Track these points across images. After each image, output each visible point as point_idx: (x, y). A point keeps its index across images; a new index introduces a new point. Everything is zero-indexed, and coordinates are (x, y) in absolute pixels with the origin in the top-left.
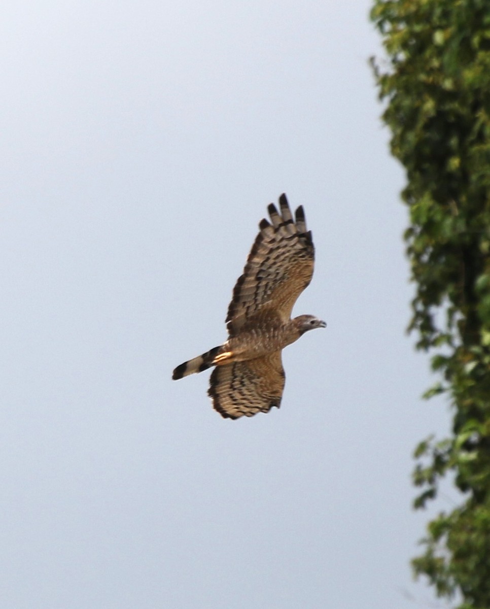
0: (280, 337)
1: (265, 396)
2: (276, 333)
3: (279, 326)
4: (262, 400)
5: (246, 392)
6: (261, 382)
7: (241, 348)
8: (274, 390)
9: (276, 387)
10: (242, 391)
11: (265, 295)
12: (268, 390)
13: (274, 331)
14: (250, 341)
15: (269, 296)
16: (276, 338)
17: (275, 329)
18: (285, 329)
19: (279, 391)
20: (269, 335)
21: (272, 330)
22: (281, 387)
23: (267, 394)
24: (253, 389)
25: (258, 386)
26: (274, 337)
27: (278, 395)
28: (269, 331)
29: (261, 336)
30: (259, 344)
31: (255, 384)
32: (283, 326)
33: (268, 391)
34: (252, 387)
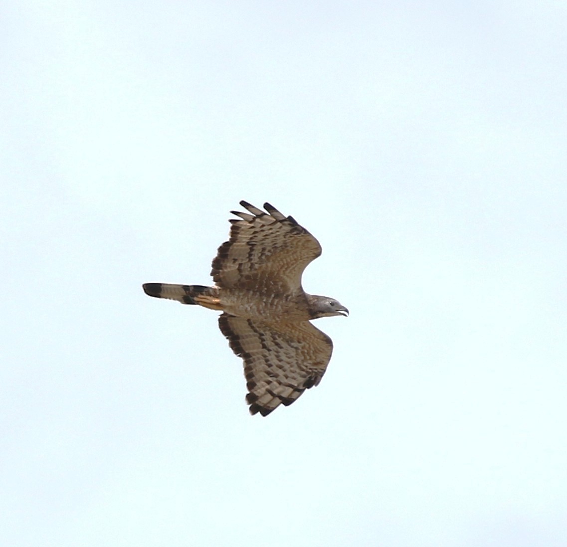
0: (280, 307)
1: (305, 368)
2: (276, 301)
3: (284, 293)
4: (299, 374)
5: (283, 357)
6: (303, 348)
7: (229, 301)
8: (318, 360)
9: (320, 357)
10: (280, 354)
11: (262, 254)
12: (310, 359)
13: (274, 298)
14: (241, 297)
15: (268, 258)
16: (274, 307)
17: (277, 296)
18: (288, 300)
19: (323, 361)
20: (267, 300)
21: (273, 296)
22: (327, 357)
23: (308, 365)
24: (293, 354)
25: (300, 351)
26: (272, 304)
27: (322, 367)
28: (269, 296)
29: (257, 296)
30: (251, 304)
31: (296, 348)
32: (287, 297)
33: (310, 362)
34: (293, 353)
